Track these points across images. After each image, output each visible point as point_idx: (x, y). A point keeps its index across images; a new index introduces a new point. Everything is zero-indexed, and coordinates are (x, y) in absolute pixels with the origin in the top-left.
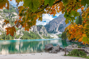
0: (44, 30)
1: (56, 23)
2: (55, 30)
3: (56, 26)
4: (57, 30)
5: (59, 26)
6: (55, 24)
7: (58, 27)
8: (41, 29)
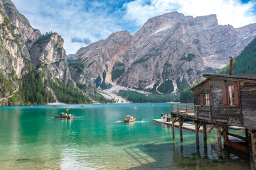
0: (87, 78)
1: (103, 56)
2: (102, 80)
3: (104, 68)
4: (108, 79)
5: (113, 68)
6: (102, 59)
7: (110, 69)
8: (81, 76)
